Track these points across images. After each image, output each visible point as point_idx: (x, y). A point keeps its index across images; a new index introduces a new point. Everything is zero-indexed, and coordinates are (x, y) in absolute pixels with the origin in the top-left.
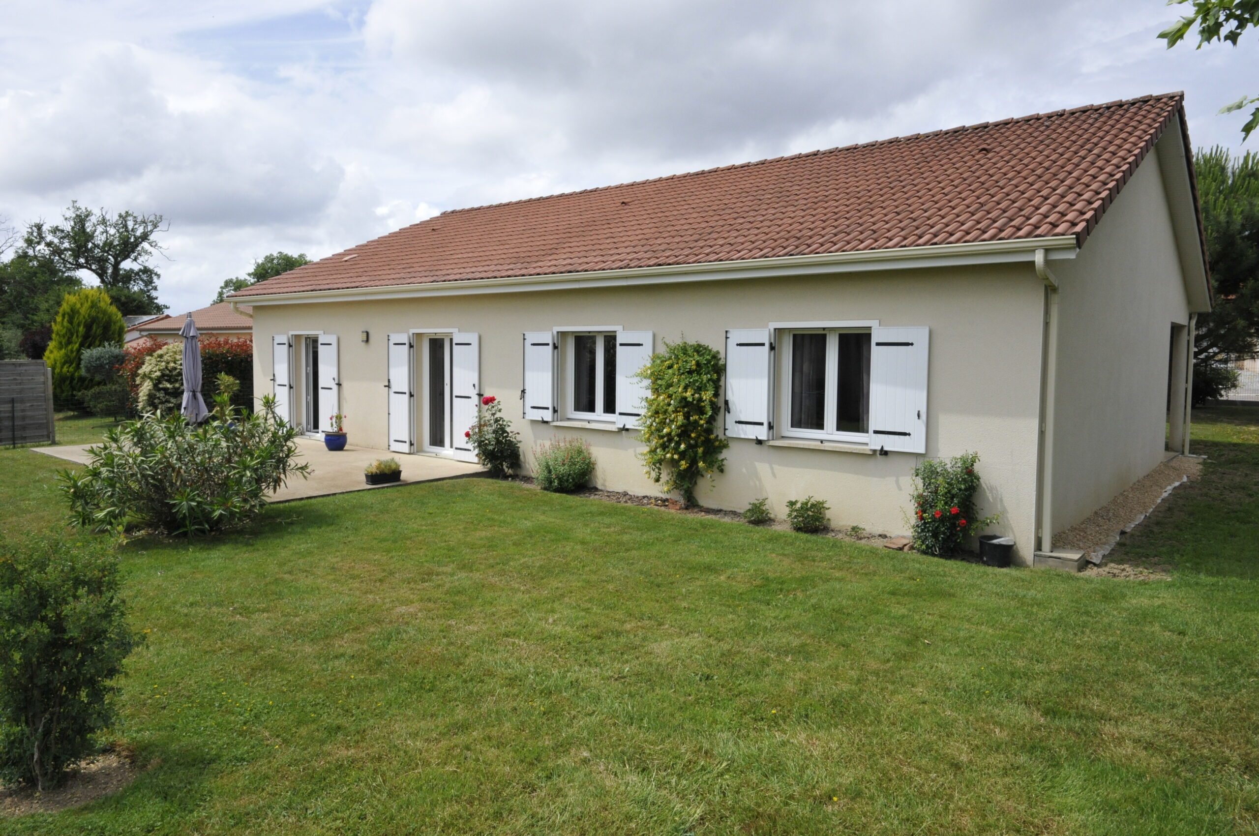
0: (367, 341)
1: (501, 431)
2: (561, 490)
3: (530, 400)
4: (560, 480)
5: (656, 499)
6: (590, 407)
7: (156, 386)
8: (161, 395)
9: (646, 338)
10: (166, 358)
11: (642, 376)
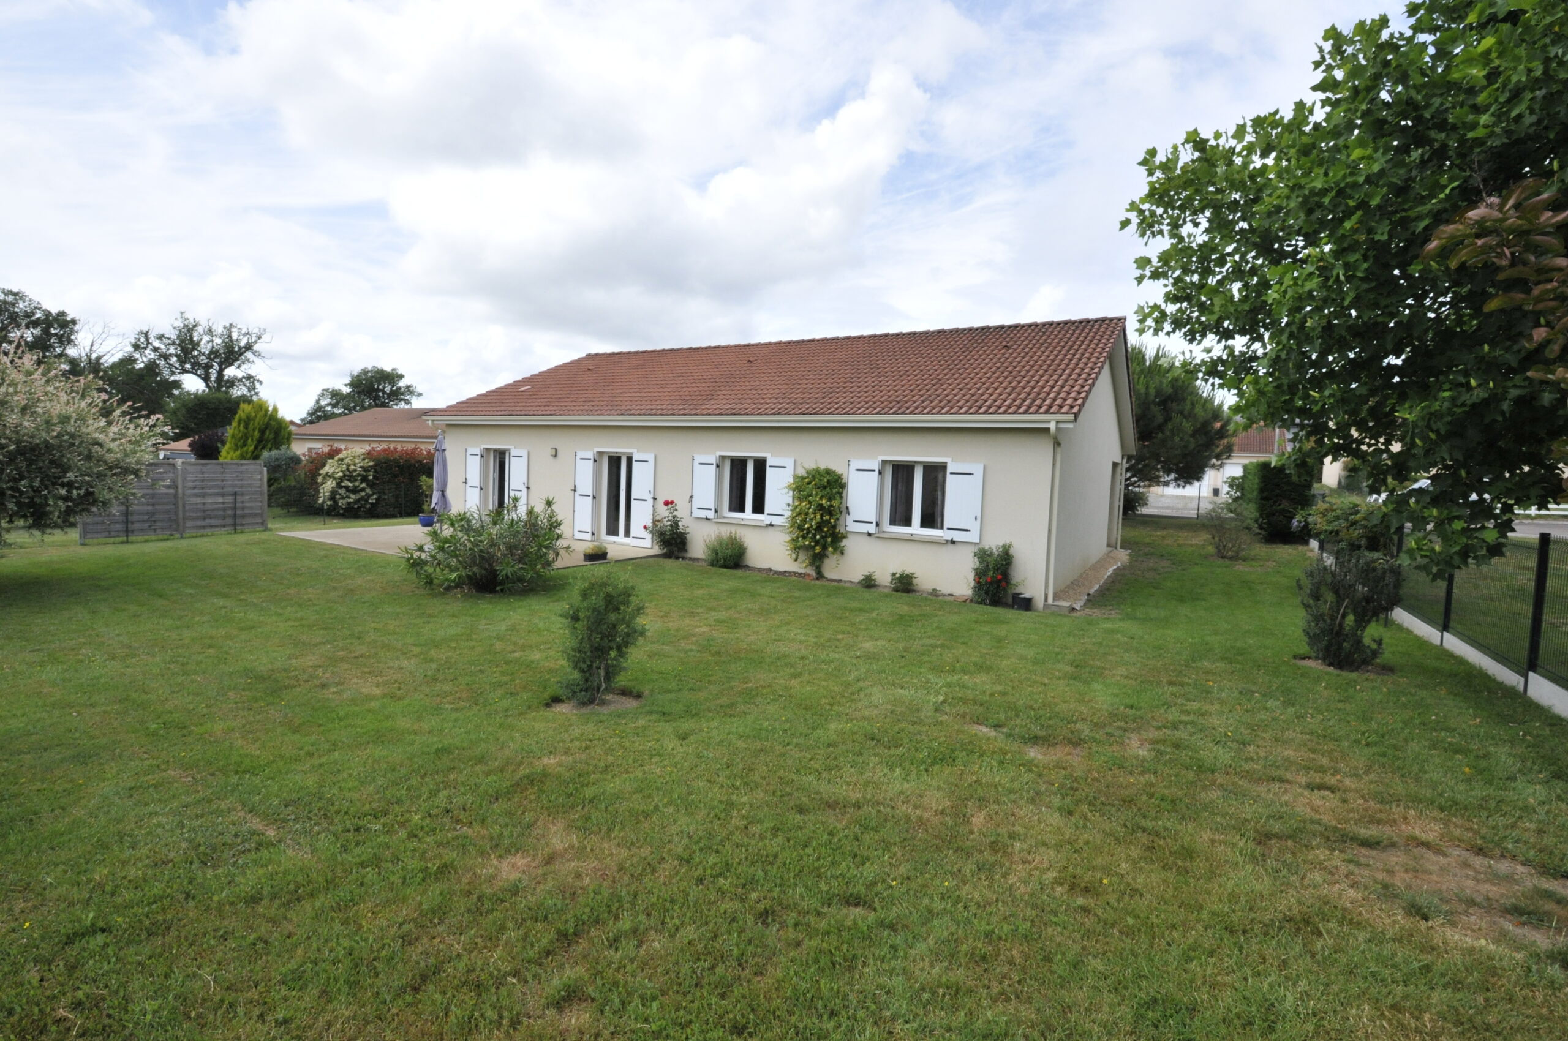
0: (555, 456)
1: (675, 524)
2: (725, 566)
3: (696, 503)
4: (725, 560)
5: (795, 573)
6: (741, 508)
7: (339, 485)
8: (342, 492)
9: (789, 462)
10: (346, 461)
11: (789, 487)
